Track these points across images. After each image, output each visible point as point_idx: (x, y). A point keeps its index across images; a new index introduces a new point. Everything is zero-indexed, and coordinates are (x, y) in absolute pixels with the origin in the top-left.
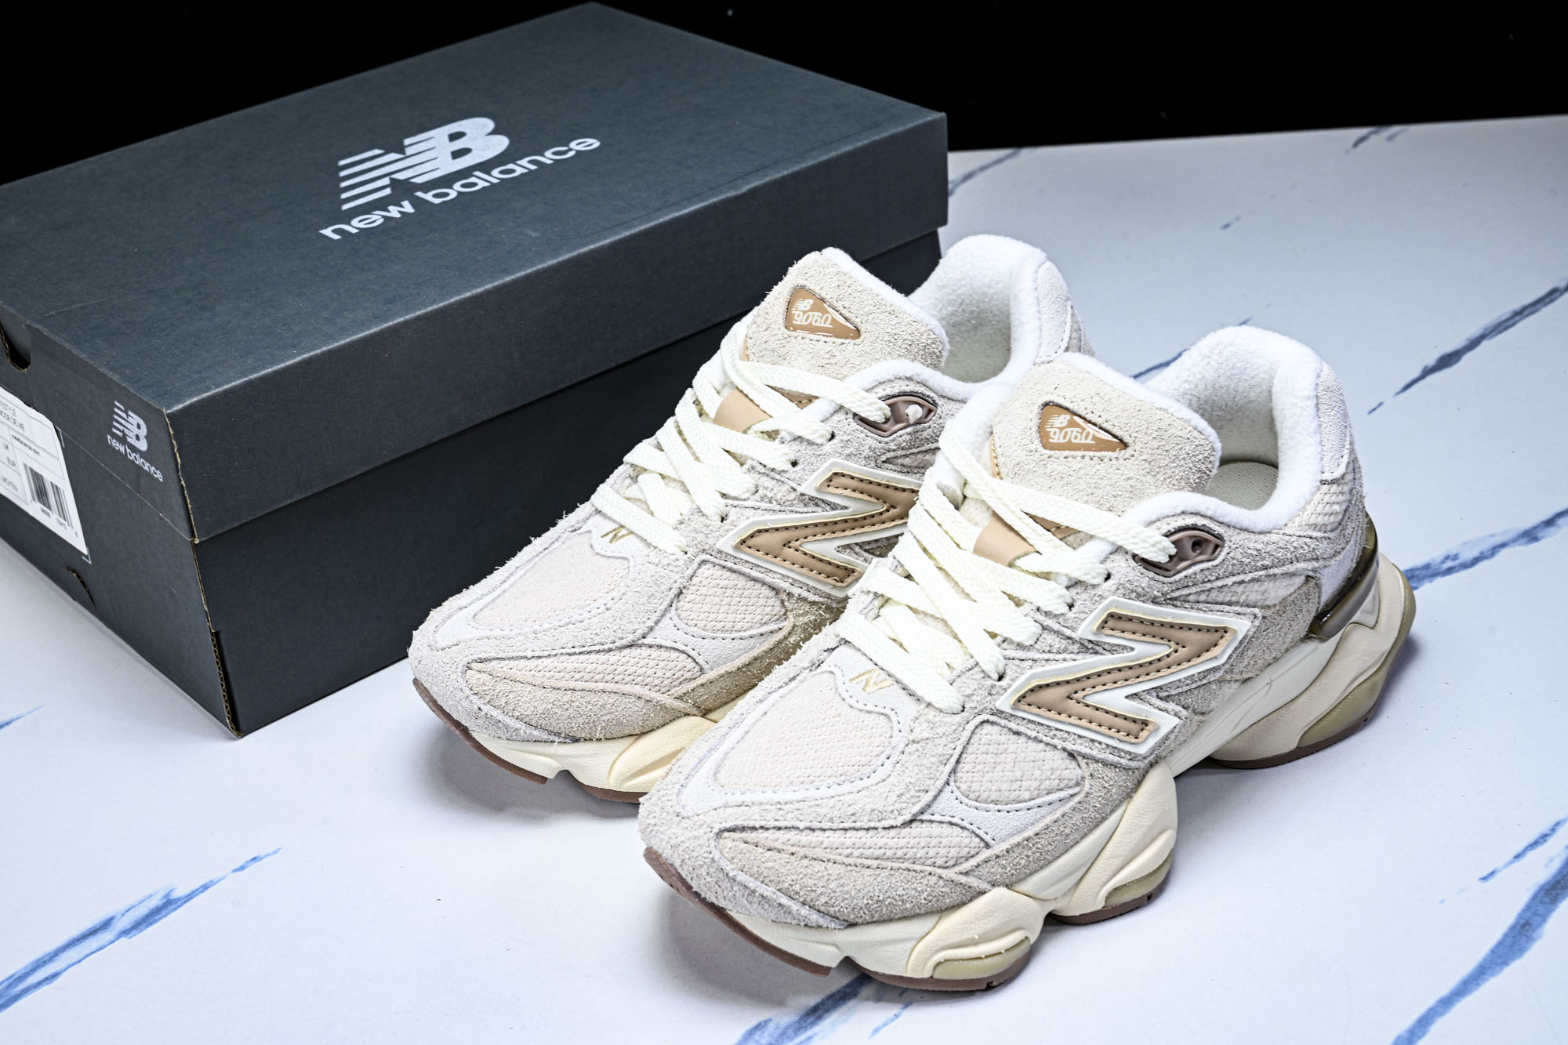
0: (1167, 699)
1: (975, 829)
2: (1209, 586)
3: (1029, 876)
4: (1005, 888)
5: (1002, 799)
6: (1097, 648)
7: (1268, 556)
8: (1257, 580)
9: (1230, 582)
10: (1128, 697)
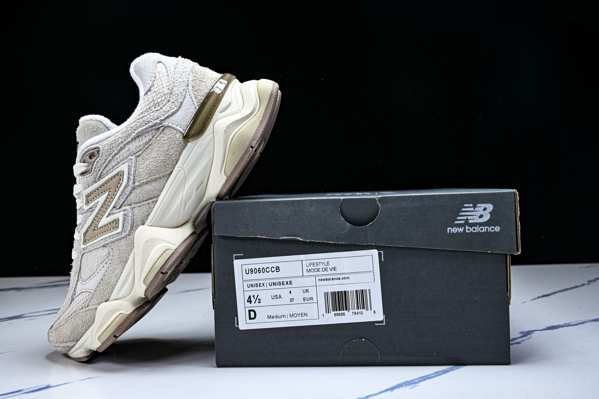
0: (120, 207)
1: (87, 290)
2: (105, 164)
3: (111, 294)
4: (104, 303)
5: (91, 276)
6: (93, 209)
7: (120, 139)
8: (122, 149)
9: (111, 158)
10: (107, 217)
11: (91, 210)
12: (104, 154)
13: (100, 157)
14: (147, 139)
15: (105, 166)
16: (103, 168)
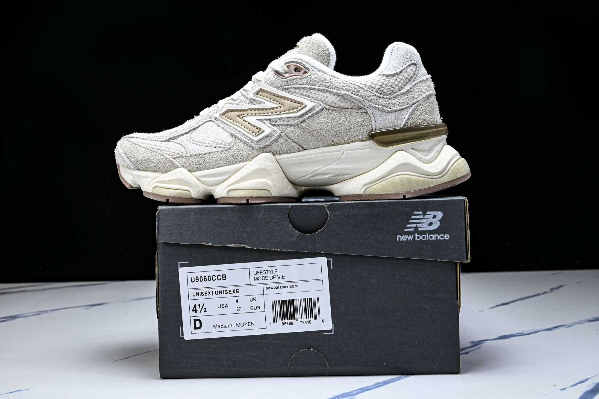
0: (274, 125)
1: (186, 148)
2: (299, 86)
3: (199, 171)
4: (187, 170)
5: (200, 142)
6: (254, 102)
7: (329, 83)
8: (322, 91)
9: (308, 87)
10: (258, 120)
11: (252, 101)
12: (307, 80)
13: (302, 77)
14: (346, 105)
15: (298, 87)
16: (294, 86)
